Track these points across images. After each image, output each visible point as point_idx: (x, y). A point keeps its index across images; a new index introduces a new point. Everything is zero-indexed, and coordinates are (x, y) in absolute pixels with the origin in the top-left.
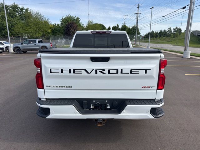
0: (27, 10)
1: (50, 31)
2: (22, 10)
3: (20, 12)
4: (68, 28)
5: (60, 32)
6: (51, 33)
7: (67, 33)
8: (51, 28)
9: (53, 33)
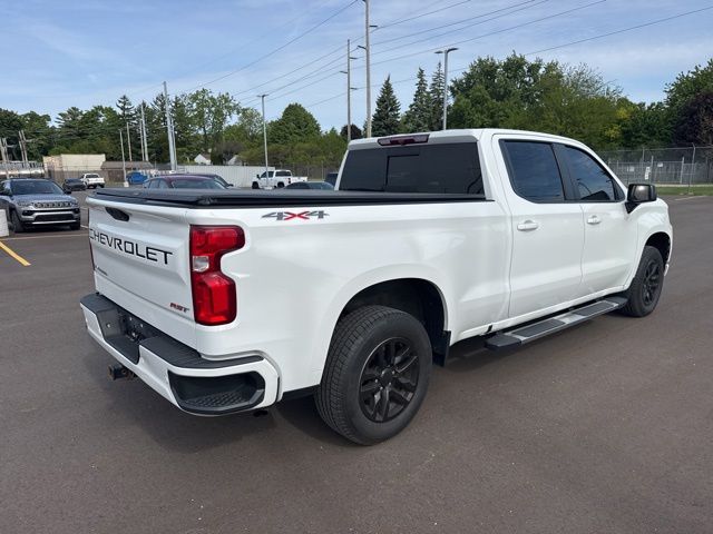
0: (550, 67)
1: (613, 132)
2: (534, 69)
3: (527, 79)
4: (691, 117)
5: (654, 134)
6: (616, 140)
7: (684, 138)
8: (619, 122)
9: (626, 138)
